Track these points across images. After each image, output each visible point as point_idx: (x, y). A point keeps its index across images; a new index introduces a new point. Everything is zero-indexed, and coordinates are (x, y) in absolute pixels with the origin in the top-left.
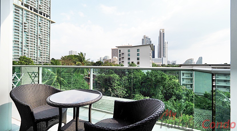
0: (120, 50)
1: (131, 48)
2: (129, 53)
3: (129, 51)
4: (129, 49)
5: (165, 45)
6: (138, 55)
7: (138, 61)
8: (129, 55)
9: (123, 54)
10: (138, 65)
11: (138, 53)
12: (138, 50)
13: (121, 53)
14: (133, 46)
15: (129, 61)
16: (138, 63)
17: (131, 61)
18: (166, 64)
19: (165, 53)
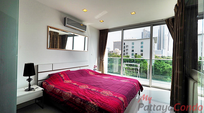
0: (124, 43)
1: (135, 41)
2: (133, 45)
3: (133, 44)
4: (133, 41)
5: (165, 37)
6: (142, 47)
7: (142, 53)
8: (133, 47)
9: (127, 47)
10: (142, 56)
11: (142, 45)
12: (142, 43)
13: (125, 46)
14: (136, 39)
15: (133, 53)
16: (142, 55)
17: (134, 53)
18: (166, 56)
19: (164, 45)
